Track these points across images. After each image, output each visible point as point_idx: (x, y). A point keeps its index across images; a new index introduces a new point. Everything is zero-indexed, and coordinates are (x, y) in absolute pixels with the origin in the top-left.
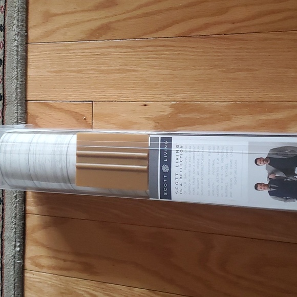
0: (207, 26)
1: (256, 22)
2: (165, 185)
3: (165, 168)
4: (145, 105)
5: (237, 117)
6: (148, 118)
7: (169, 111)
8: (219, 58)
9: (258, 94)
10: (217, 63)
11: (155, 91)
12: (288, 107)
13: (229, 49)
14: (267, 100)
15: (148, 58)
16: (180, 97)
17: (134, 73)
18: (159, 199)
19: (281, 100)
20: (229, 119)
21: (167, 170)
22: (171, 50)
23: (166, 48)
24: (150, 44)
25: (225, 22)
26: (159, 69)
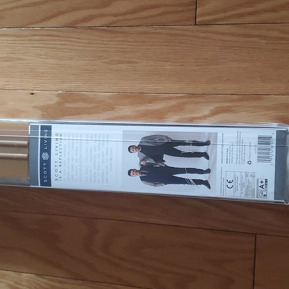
0: (90, 18)
1: (136, 15)
2: (45, 172)
3: (45, 156)
4: (32, 94)
5: (120, 107)
6: (35, 107)
7: (56, 100)
8: (103, 49)
9: (139, 85)
10: (100, 55)
11: (41, 79)
12: (165, 99)
13: (112, 41)
14: (147, 92)
15: (34, 47)
16: (66, 86)
17: (21, 62)
18: (39, 186)
19: (160, 92)
20: (113, 109)
21: (47, 158)
22: (57, 40)
23: (52, 38)
24: (36, 33)
25: (108, 15)
26: (46, 58)
